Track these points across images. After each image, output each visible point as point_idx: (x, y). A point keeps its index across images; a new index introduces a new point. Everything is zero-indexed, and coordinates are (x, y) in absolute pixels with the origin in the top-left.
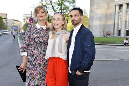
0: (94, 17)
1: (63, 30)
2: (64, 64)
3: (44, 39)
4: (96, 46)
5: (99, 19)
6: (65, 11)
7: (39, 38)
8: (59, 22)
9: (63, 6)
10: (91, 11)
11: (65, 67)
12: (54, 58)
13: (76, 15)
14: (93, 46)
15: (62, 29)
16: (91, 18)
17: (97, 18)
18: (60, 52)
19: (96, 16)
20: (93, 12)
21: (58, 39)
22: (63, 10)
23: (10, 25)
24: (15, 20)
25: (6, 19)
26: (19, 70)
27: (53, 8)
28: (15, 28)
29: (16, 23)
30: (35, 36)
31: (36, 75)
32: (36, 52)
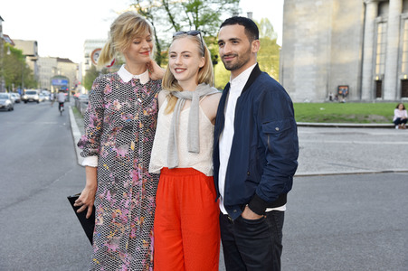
0: (295, 41)
1: (202, 86)
3: (146, 114)
4: (300, 131)
5: (312, 48)
6: (207, 27)
7: (132, 110)
8: (187, 61)
9: (201, 12)
10: (288, 25)
11: (208, 197)
12: (175, 170)
13: (233, 41)
14: (291, 130)
15: (199, 82)
16: (289, 45)
17: (306, 45)
18: (195, 151)
19: (303, 40)
20: (294, 27)
21: (185, 114)
22: (203, 23)
23: (45, 74)
24: (59, 60)
25: (34, 57)
26: (76, 208)
27: (172, 20)
28: (60, 81)
29: (64, 69)
30: (119, 107)
31: (121, 221)
32: (123, 151)
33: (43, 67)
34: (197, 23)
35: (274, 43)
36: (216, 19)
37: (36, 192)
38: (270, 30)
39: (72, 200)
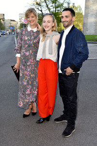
0: (89, 13)
2: (54, 65)
5: (94, 16)
6: (59, 9)
7: (30, 40)
8: (49, 24)
9: (57, 3)
10: (86, 7)
11: (54, 68)
15: (52, 31)
16: (87, 15)
17: (92, 15)
18: (51, 53)
19: (92, 13)
20: (88, 8)
21: (48, 42)
22: (58, 7)
23: (7, 25)
24: (11, 20)
25: (3, 19)
26: (14, 70)
27: (47, 6)
28: (11, 28)
29: (13, 23)
30: (26, 39)
31: (27, 75)
32: (27, 54)
33: (6, 23)
34: (56, 7)
35: (82, 14)
36: (62, 6)
37: (5, 64)
38: (81, 9)
39: (12, 67)
